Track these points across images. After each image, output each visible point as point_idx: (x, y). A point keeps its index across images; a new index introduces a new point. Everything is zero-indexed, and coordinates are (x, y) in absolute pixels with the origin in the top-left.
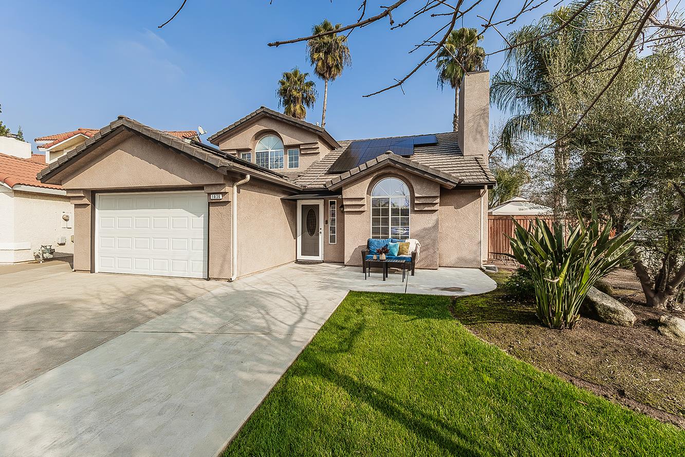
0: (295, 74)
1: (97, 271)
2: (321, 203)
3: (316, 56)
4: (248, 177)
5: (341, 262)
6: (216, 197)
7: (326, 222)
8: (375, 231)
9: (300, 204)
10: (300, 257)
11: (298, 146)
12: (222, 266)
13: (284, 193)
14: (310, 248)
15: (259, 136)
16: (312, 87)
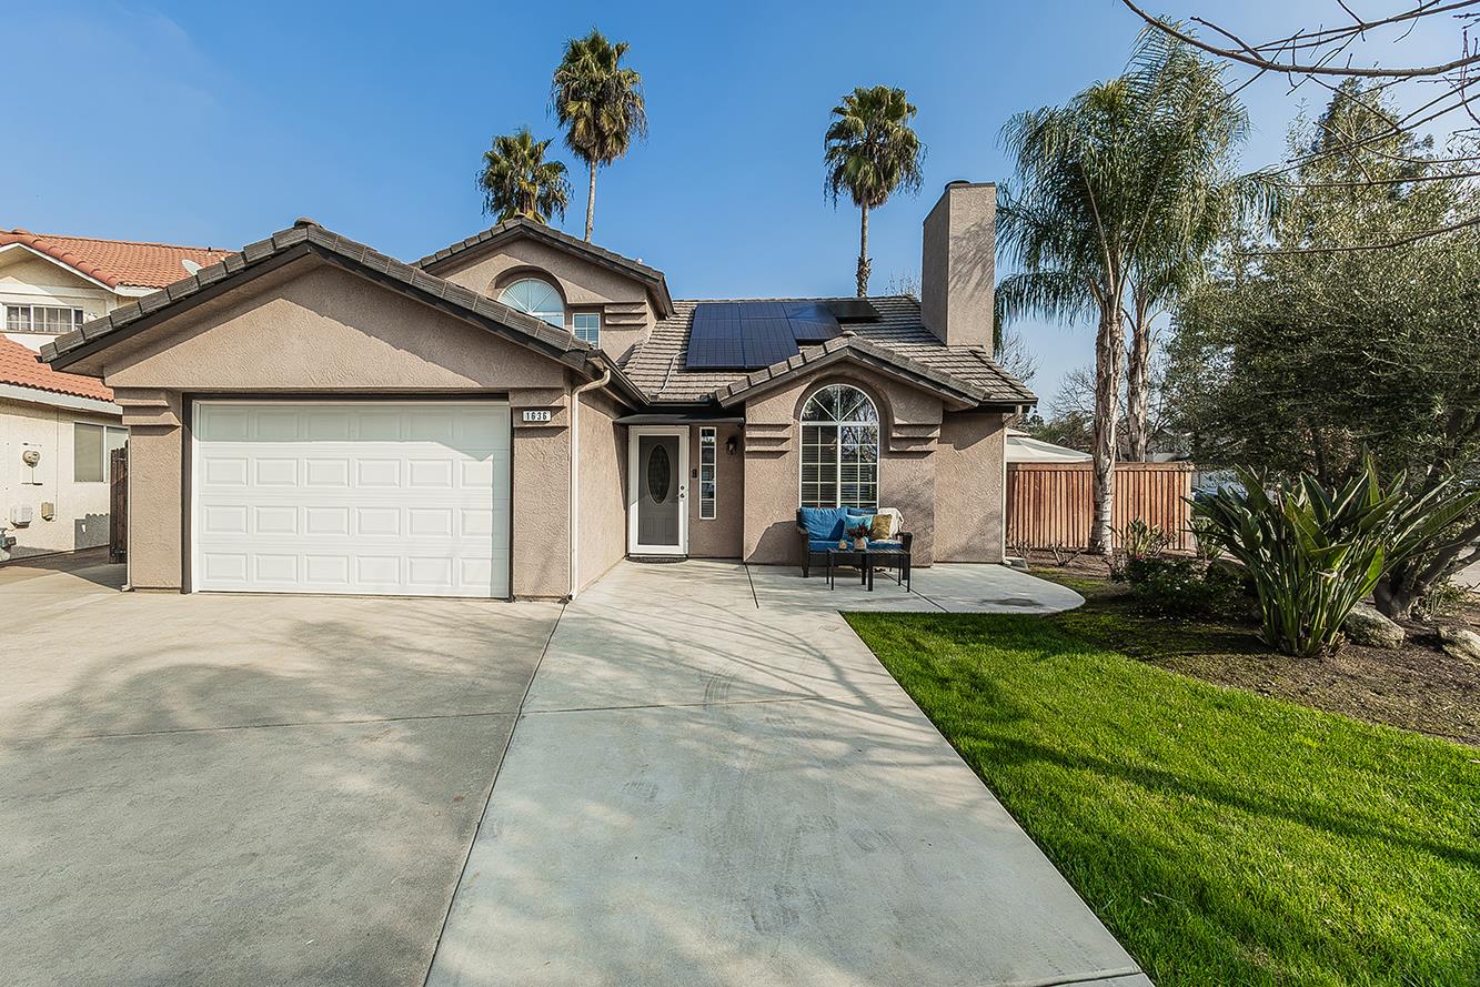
0: (523, 141)
2: (683, 433)
3: (573, 108)
4: (608, 375)
5: (737, 558)
6: (538, 416)
7: (694, 474)
8: (809, 493)
9: (636, 433)
10: (635, 548)
11: (599, 307)
12: (544, 568)
14: (657, 528)
15: (505, 279)
16: (561, 174)
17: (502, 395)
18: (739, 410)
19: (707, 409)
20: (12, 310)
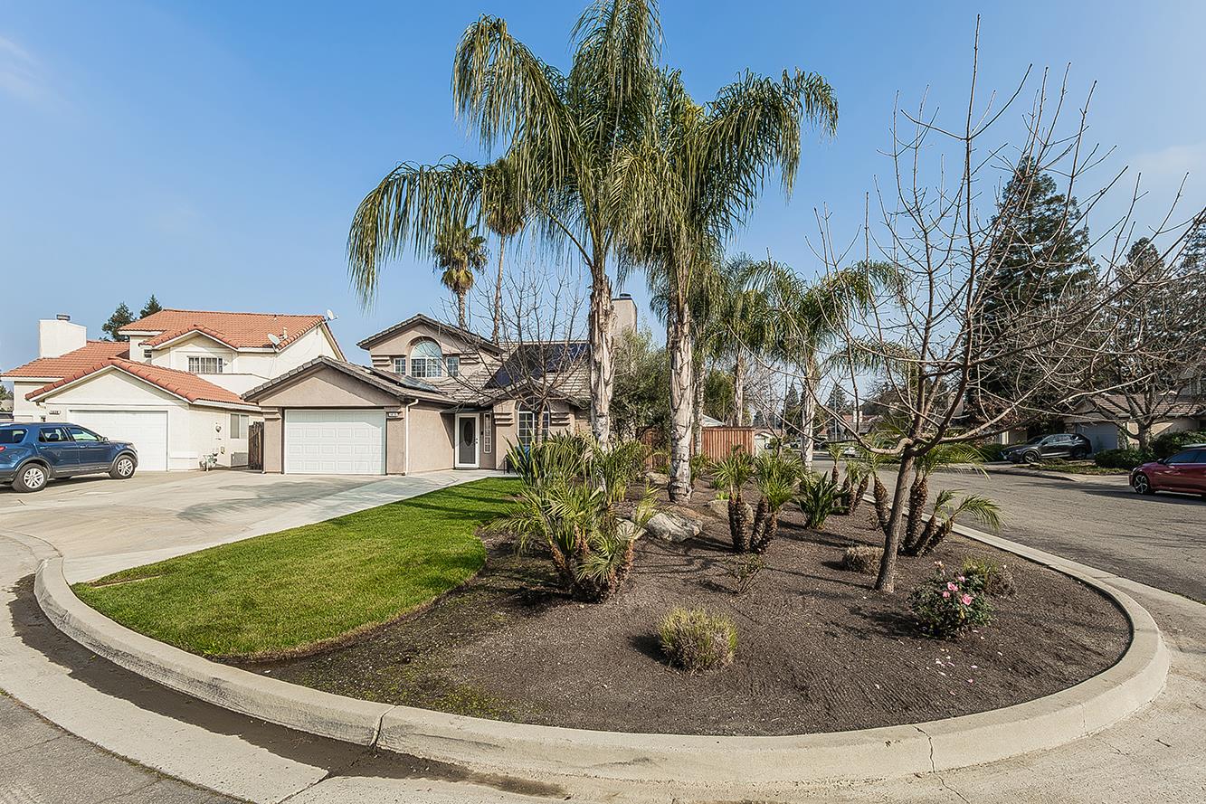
1: (286, 472)
2: (477, 416)
4: (417, 400)
5: (494, 469)
6: (393, 415)
7: (482, 434)
9: (458, 417)
10: (458, 465)
11: (457, 355)
12: (397, 465)
13: (443, 408)
14: (467, 456)
15: (414, 342)
16: (483, 244)
17: (382, 408)
18: (490, 407)
19: (476, 408)
20: (191, 359)
